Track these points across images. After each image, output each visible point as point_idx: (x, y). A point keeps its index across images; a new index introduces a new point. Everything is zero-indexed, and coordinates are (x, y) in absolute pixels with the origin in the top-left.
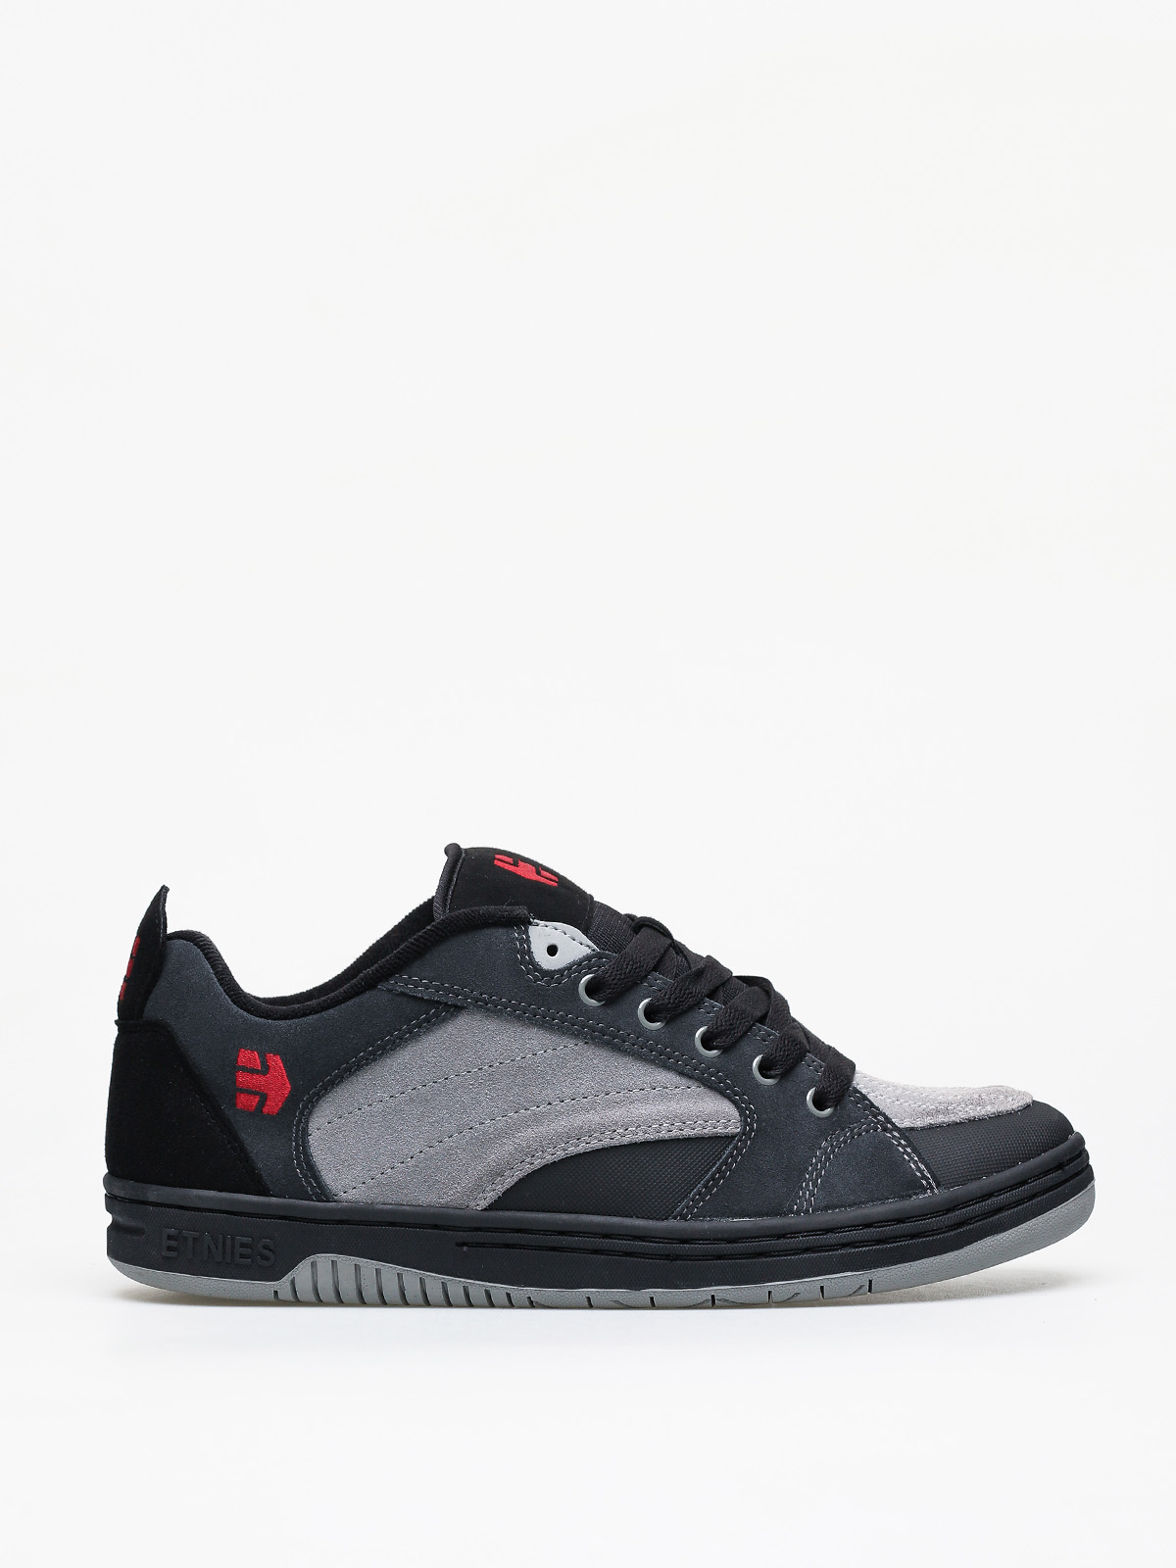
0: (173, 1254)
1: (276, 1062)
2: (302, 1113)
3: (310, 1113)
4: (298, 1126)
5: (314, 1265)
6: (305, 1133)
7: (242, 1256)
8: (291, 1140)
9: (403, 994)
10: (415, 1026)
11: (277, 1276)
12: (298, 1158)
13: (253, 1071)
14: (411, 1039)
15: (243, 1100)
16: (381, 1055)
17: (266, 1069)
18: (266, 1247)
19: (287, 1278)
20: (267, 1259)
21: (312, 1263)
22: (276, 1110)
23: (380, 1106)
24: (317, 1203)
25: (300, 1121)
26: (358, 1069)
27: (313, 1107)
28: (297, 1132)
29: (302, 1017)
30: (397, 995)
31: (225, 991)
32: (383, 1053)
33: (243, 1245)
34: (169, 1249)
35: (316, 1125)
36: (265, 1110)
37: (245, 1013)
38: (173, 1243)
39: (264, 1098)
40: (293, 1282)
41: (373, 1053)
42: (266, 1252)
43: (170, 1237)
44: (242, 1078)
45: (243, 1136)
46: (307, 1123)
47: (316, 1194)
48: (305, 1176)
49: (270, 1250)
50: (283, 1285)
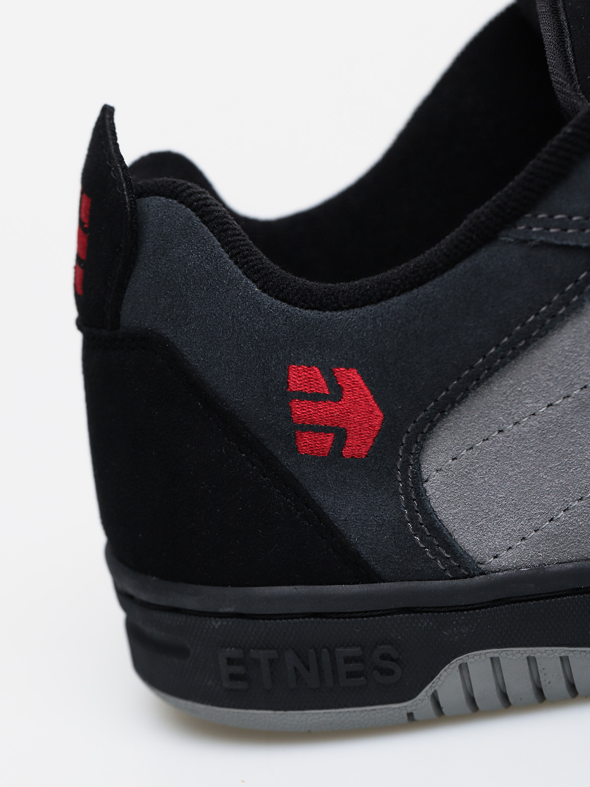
0: (240, 685)
1: (350, 377)
2: (408, 451)
3: (421, 449)
4: (404, 470)
5: (463, 668)
6: (418, 481)
7: (350, 675)
8: (396, 493)
9: (544, 245)
10: (573, 293)
11: (411, 694)
12: (413, 519)
13: (316, 397)
14: (568, 314)
15: (307, 442)
16: (524, 348)
17: (337, 393)
18: (384, 657)
19: (425, 695)
20: (390, 672)
21: (460, 666)
22: (364, 451)
23: (534, 422)
24: (455, 582)
25: (406, 463)
26: (490, 375)
27: (424, 439)
28: (405, 480)
29: (379, 301)
30: (535, 246)
31: (244, 273)
32: (527, 345)
33: (348, 660)
34: (233, 677)
35: (435, 466)
36: (347, 452)
37: (285, 305)
38: (239, 670)
39: (341, 436)
40: (435, 698)
41: (512, 346)
42: (387, 664)
43: (230, 661)
44: (300, 410)
45: (318, 495)
46: (418, 465)
47: (451, 568)
48: (430, 545)
49: (392, 660)
50: (421, 702)
